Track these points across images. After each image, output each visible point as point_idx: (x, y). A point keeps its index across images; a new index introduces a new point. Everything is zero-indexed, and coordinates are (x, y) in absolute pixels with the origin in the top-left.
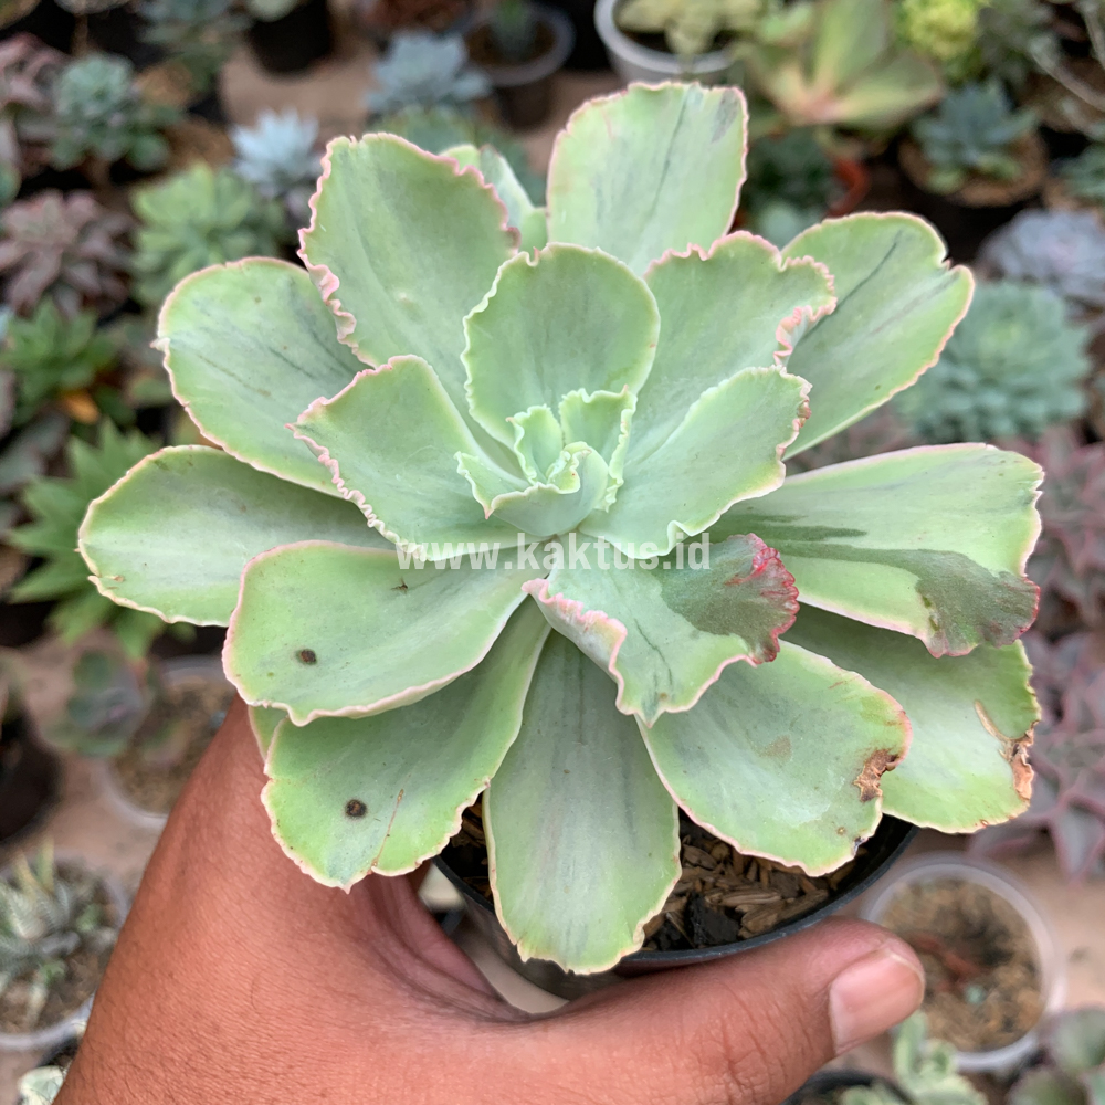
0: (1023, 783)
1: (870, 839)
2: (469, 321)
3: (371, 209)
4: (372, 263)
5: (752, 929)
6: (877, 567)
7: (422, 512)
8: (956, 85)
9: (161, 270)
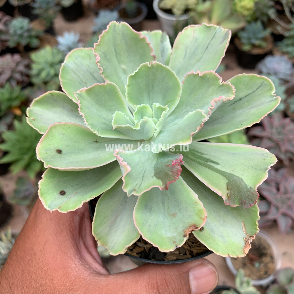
0: (247, 249)
1: (180, 247)
2: (129, 77)
3: (119, 42)
4: (116, 56)
5: (168, 259)
6: (218, 174)
7: (105, 123)
8: (249, 22)
9: (38, 74)
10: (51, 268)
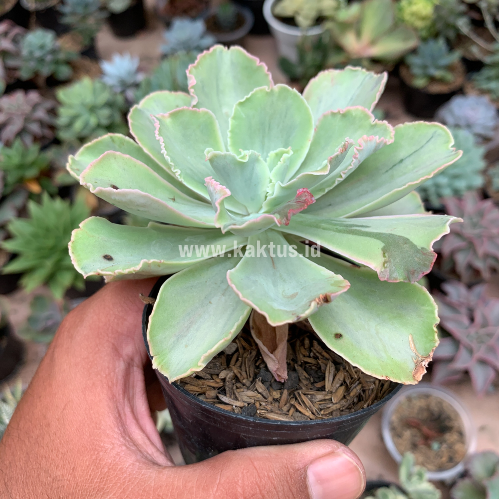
0: (418, 374)
2: (236, 105)
6: (368, 238)
8: (424, 40)
9: (70, 125)
10: (73, 449)
